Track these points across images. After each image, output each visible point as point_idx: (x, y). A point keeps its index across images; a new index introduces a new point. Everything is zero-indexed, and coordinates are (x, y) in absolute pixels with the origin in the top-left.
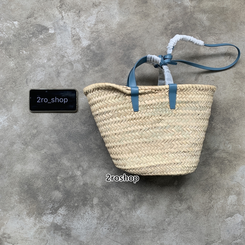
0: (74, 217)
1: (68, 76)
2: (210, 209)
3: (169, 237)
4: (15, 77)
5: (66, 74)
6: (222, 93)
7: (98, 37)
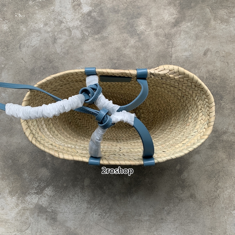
0: (62, 199)
1: (65, 43)
2: (215, 198)
3: (168, 228)
4: (7, 41)
5: (63, 41)
6: (232, 70)
7: (101, 4)
